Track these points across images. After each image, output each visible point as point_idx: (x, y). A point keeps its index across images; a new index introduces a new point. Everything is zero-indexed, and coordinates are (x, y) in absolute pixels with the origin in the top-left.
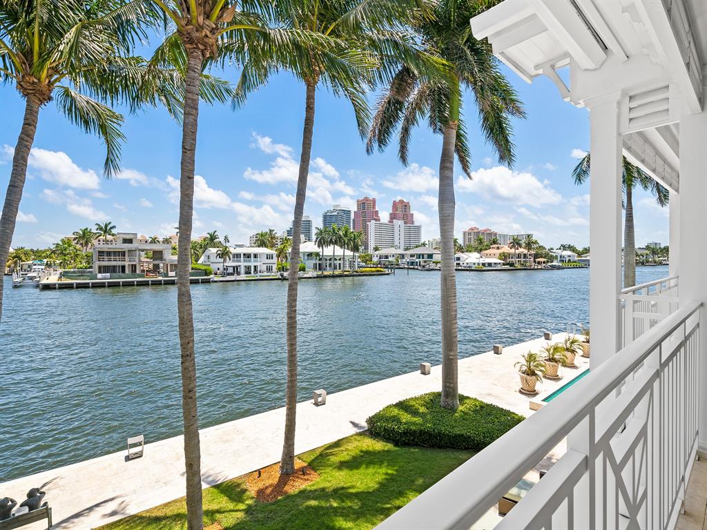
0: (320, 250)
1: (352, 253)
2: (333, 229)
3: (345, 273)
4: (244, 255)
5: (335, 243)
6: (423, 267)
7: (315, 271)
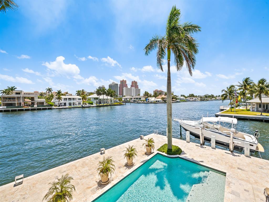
0: (98, 97)
1: (110, 98)
3: (108, 105)
4: (69, 99)
5: (104, 94)
6: (137, 102)
7: (97, 104)
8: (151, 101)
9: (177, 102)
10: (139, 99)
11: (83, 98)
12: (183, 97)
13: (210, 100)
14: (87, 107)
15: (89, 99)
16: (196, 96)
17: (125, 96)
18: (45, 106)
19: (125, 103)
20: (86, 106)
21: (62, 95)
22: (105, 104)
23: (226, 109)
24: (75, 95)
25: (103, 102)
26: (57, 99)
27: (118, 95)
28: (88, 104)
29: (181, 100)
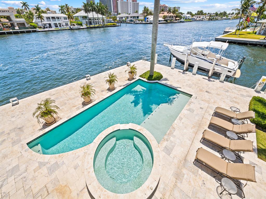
0: (86, 15)
1: (101, 16)
2: (91, 3)
3: (100, 26)
4: (53, 18)
5: (93, 11)
6: (134, 22)
7: (87, 25)
8: (150, 21)
9: (181, 22)
10: (136, 17)
11: (69, 16)
12: (189, 15)
13: (220, 19)
14: (76, 29)
15: (77, 18)
16: (206, 14)
17: (120, 14)
18: (27, 28)
19: (119, 24)
20: (74, 27)
21: (43, 12)
22: (96, 26)
23: (230, 32)
24: (59, 12)
25: (94, 22)
26: (38, 19)
27: (112, 13)
28: (77, 25)
29: (186, 19)
